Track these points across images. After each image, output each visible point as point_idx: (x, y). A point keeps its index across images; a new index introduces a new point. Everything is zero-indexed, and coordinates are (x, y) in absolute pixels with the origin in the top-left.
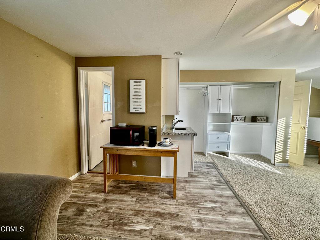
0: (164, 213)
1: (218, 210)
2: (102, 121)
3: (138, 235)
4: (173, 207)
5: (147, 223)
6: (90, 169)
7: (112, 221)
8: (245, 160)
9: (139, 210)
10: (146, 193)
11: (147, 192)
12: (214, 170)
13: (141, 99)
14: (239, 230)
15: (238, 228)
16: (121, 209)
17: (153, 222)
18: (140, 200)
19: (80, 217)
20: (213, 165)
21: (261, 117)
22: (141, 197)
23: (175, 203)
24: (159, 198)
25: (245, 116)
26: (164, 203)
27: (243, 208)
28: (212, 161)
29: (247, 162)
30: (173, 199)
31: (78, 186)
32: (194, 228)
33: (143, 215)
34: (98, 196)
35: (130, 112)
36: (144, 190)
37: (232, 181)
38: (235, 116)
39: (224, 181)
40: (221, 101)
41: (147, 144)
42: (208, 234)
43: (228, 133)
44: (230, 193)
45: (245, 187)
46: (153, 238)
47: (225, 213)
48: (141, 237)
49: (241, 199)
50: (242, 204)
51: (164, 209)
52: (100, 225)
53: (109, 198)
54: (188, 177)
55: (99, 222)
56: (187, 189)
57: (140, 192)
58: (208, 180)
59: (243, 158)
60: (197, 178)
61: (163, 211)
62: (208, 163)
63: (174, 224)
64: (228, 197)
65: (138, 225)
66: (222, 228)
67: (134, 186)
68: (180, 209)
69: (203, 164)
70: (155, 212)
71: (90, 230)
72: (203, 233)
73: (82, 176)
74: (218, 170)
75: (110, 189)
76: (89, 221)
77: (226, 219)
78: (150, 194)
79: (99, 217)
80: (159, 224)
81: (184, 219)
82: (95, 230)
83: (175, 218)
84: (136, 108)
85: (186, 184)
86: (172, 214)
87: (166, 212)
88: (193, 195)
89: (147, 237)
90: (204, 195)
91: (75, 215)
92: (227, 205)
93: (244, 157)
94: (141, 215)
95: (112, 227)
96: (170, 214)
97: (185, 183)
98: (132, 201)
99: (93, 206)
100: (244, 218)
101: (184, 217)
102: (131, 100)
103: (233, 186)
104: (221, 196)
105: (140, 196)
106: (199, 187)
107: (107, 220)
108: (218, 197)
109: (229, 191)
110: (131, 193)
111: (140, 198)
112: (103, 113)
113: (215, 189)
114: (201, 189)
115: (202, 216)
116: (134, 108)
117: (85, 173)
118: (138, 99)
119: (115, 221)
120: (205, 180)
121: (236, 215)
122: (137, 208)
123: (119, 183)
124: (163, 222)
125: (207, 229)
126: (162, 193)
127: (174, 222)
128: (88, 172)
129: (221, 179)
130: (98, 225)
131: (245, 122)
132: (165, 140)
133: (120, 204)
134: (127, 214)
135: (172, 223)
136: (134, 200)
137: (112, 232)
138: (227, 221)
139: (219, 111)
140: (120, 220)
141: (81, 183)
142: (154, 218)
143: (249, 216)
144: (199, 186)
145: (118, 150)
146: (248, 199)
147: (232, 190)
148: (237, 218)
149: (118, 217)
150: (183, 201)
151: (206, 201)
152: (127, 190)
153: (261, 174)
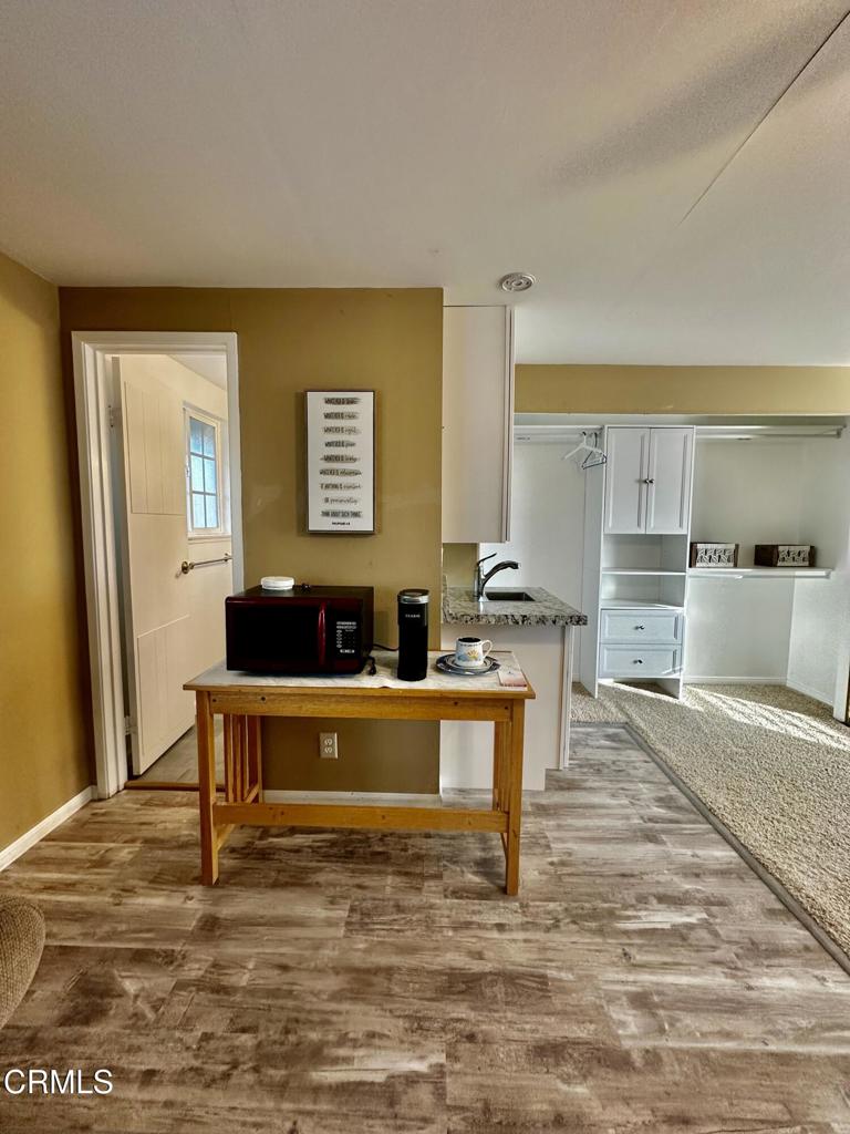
0: (482, 975)
1: (703, 939)
2: (185, 569)
3: (383, 1110)
4: (514, 941)
5: (416, 1038)
6: (135, 773)
7: (246, 1040)
8: (739, 707)
9: (369, 965)
10: (387, 874)
11: (390, 869)
12: (635, 756)
13: (356, 473)
14: (816, 1042)
15: (812, 1030)
16: (284, 968)
17: (443, 1029)
18: (368, 915)
19: (94, 1030)
20: (630, 734)
21: (792, 548)
22: (369, 894)
23: (519, 919)
24: (446, 897)
25: (737, 546)
26: (471, 923)
27: (797, 922)
28: (623, 719)
29: (749, 717)
30: (505, 900)
31: (83, 855)
32: (627, 1044)
33: (389, 995)
34: (176, 901)
35: (311, 528)
36: (380, 858)
37: (718, 800)
38: (699, 546)
39: (687, 801)
40: (653, 487)
41: (387, 664)
42: (696, 1072)
43: (679, 610)
44: (722, 854)
45: (775, 822)
46: (456, 1122)
47: (737, 955)
48: (399, 1122)
49: (777, 879)
50: (791, 907)
51: (479, 956)
52: (191, 1069)
53: (226, 911)
54: (547, 789)
55: (188, 1048)
56: (552, 845)
57: (363, 872)
58: (625, 801)
59: (730, 700)
60: (584, 793)
61: (476, 966)
62: (607, 724)
63: (537, 1031)
64: (723, 873)
65: (372, 1051)
66: (745, 1035)
67: (333, 844)
68: (545, 949)
69: (590, 730)
70: (440, 973)
71: (143, 1102)
72: (673, 1073)
73: (100, 804)
74: (652, 754)
75: (230, 863)
76: (139, 1049)
77: (750, 988)
78: (404, 879)
79: (187, 1023)
80: (471, 1038)
81: (573, 999)
82: (168, 1104)
83: (532, 1000)
84: (335, 514)
85: (544, 823)
86: (517, 978)
87: (488, 967)
88: (585, 874)
89: (426, 1121)
90: (629, 872)
91: (66, 1021)
92: (731, 912)
93: (732, 695)
94: (381, 994)
95: (250, 1078)
96: (510, 978)
97: (540, 816)
98: (330, 923)
99: (155, 959)
100: (817, 972)
101: (574, 991)
102: (315, 480)
103: (731, 824)
104: (695, 872)
105: (365, 892)
106: (599, 834)
107: (225, 1039)
108: (685, 875)
109: (721, 847)
110: (321, 878)
111: (364, 904)
112: (190, 535)
113: (664, 837)
114: (609, 840)
115: (647, 978)
116: (326, 514)
117: (112, 789)
118: (344, 473)
119: (262, 1036)
120: (613, 802)
121: (783, 961)
122: (359, 954)
123: (266, 833)
124: (484, 1027)
125: (685, 1045)
126: (455, 871)
127: (534, 1018)
128: (125, 788)
129: (673, 790)
130: (183, 1071)
131: (736, 566)
132: (467, 648)
133: (282, 942)
134: (316, 994)
135: (528, 1027)
136: (341, 913)
137: (254, 1105)
138: (753, 994)
139: (643, 524)
140: (287, 1031)
141: (99, 840)
142: (441, 1005)
143: (834, 963)
144: (598, 828)
145: (263, 699)
146: (807, 881)
147: (730, 839)
148: (791, 975)
149: (275, 1014)
150: (552, 906)
151: (642, 900)
152: (303, 864)
153: (814, 764)
